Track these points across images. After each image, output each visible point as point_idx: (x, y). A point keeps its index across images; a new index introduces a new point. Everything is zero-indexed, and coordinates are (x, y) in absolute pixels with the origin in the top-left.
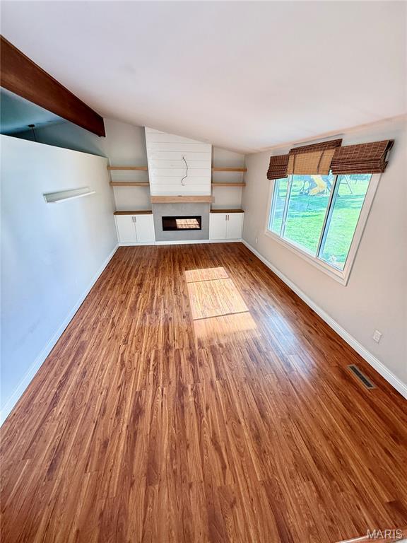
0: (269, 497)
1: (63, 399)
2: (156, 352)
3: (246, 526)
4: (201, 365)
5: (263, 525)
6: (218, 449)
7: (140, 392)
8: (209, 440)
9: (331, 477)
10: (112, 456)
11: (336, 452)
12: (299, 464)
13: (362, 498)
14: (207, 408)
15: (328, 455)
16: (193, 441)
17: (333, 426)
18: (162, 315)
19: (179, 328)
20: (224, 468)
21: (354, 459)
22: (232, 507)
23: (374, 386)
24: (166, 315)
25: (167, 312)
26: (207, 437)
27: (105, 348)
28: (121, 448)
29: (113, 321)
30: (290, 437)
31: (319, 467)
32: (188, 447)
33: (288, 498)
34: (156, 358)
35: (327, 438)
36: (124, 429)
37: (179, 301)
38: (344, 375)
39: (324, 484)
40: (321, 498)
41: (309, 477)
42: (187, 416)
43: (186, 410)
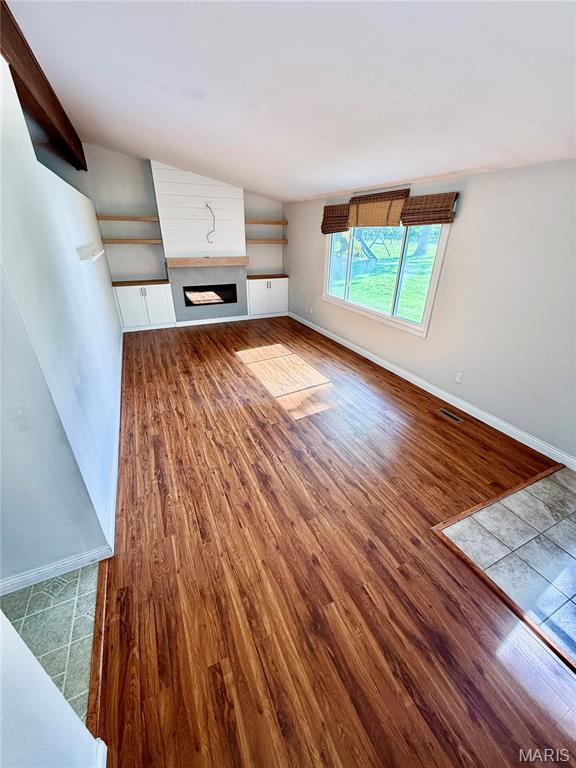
0: (409, 502)
1: (172, 486)
2: (251, 430)
3: (399, 521)
4: (305, 432)
5: (411, 517)
6: (355, 485)
7: (256, 464)
8: (344, 482)
9: (449, 481)
10: (260, 512)
11: (446, 465)
12: (423, 479)
13: (472, 486)
14: (330, 462)
15: (442, 468)
16: (331, 485)
17: (440, 451)
18: (236, 399)
19: (264, 407)
20: (366, 495)
21: (461, 467)
22: (383, 514)
23: (462, 420)
24: (241, 397)
25: (240, 395)
26: (341, 480)
27: (188, 438)
28: (265, 505)
29: (178, 412)
30: (409, 464)
31: (438, 477)
32: (327, 490)
33: (423, 499)
34: (254, 436)
35: (437, 459)
36: (259, 492)
37: (248, 383)
38: (437, 417)
39: (445, 486)
40: (445, 492)
41: (433, 484)
42: (315, 471)
43: (312, 467)
